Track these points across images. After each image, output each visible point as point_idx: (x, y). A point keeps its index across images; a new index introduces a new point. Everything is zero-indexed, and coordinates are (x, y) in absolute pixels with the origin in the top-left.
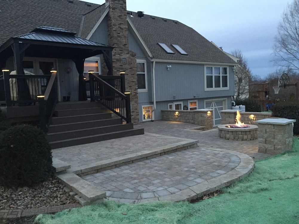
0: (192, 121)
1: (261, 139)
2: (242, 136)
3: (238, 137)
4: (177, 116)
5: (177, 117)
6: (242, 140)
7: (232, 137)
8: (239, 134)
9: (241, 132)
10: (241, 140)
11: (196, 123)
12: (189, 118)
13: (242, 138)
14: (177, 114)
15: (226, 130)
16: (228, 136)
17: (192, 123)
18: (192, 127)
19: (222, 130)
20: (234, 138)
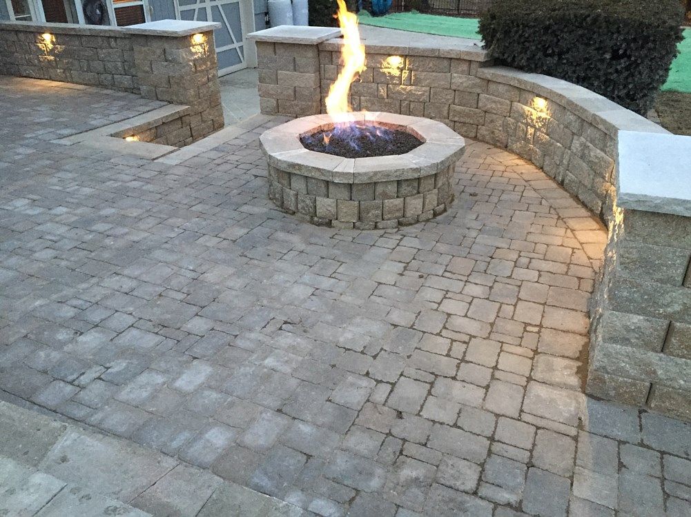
0: (126, 81)
1: (636, 319)
2: (399, 202)
3: (379, 212)
4: (51, 52)
5: (52, 58)
6: (400, 224)
7: (348, 210)
8: (386, 196)
9: (399, 182)
10: (394, 222)
11: (144, 88)
12: (109, 65)
13: (398, 214)
14: (50, 46)
15: (317, 175)
16: (325, 205)
17: (126, 90)
18: (126, 113)
19: (290, 174)
20: (360, 219)
